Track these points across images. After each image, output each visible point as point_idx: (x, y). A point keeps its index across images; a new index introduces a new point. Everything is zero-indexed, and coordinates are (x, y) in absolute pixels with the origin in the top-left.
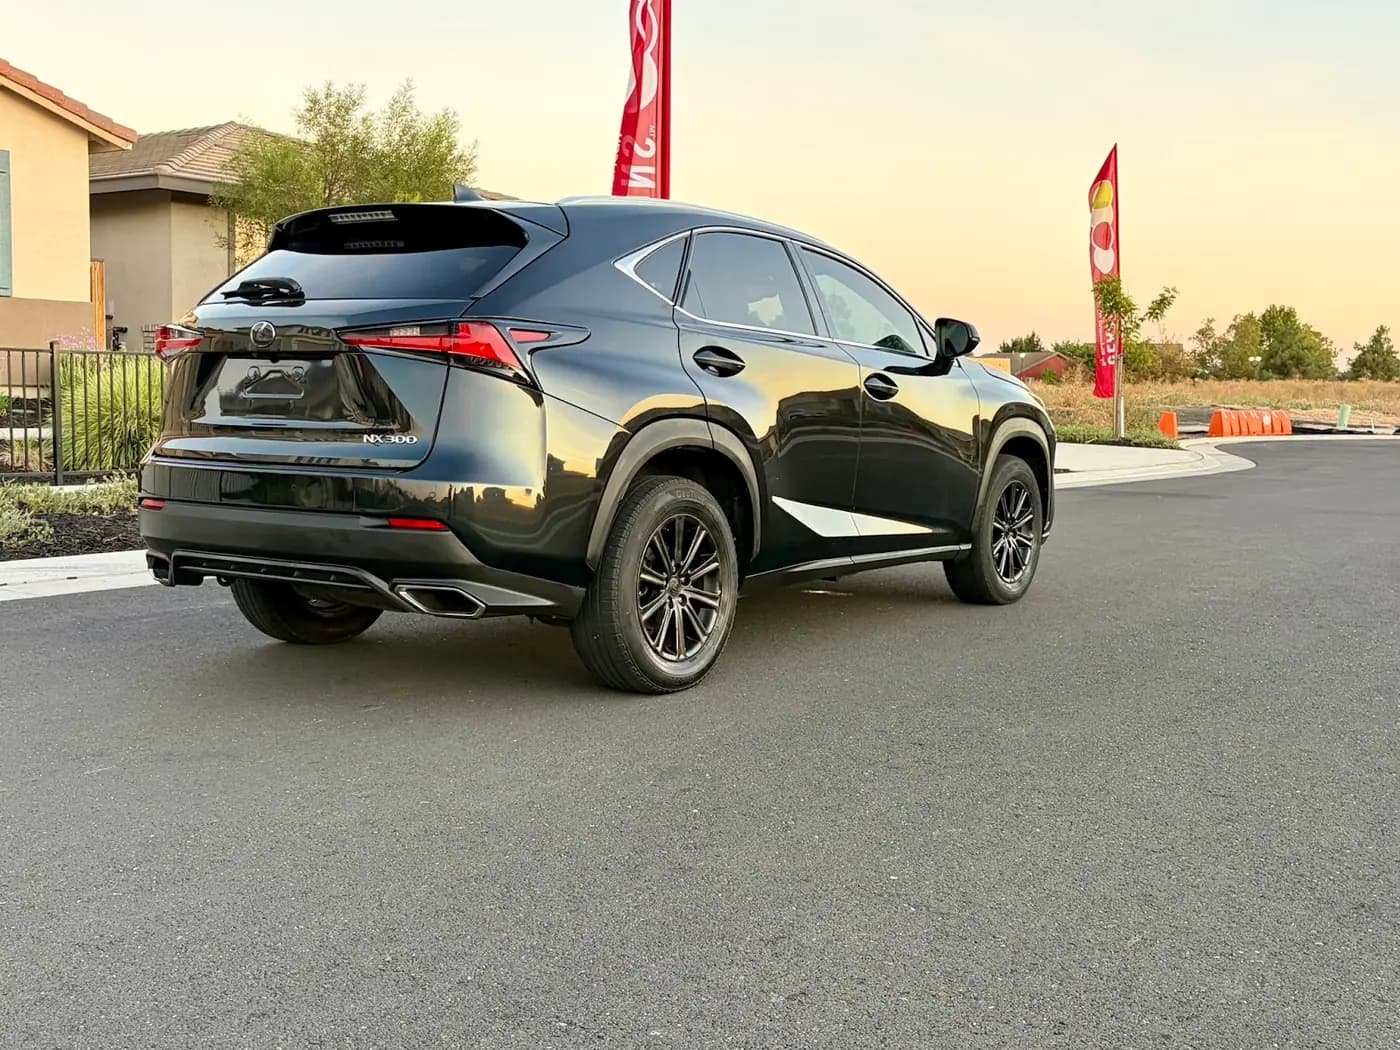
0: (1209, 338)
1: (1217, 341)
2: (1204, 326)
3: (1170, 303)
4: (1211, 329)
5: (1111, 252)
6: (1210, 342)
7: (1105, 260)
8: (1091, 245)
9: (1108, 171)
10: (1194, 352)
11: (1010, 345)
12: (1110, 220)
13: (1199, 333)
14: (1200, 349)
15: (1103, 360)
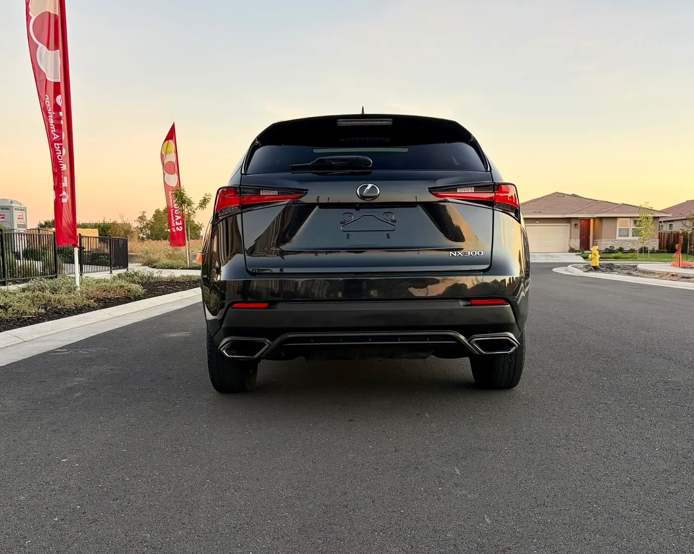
0: (144, 221)
1: (148, 222)
2: (141, 215)
3: (208, 201)
4: (144, 216)
5: (176, 175)
6: (145, 222)
7: (172, 181)
8: (164, 172)
9: (171, 135)
10: (138, 227)
11: (44, 224)
12: (174, 160)
13: (139, 218)
14: (140, 226)
15: (174, 228)
